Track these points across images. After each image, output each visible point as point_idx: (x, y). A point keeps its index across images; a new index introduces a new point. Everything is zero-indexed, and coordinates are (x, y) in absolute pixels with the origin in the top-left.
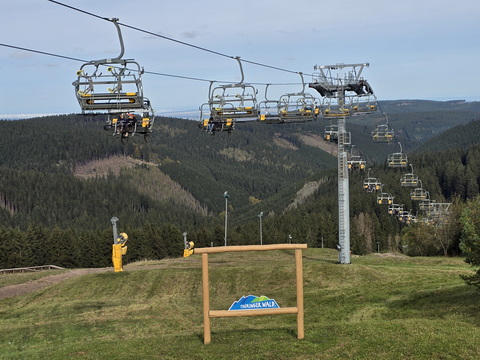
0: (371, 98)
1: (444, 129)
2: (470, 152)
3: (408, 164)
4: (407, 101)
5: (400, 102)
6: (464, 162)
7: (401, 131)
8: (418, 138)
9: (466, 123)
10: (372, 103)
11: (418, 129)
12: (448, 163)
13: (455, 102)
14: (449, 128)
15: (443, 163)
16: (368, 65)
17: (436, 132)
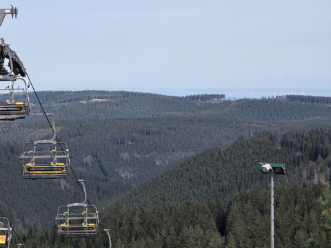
0: (19, 85)
1: (181, 156)
2: (235, 208)
3: (101, 226)
4: (102, 94)
5: (87, 94)
6: (223, 229)
7: (88, 159)
8: (125, 174)
9: (226, 144)
10: (18, 97)
11: (125, 156)
12: (188, 231)
13: (204, 98)
14: (191, 154)
15: (179, 231)
16: (14, 12)
17: (164, 161)
